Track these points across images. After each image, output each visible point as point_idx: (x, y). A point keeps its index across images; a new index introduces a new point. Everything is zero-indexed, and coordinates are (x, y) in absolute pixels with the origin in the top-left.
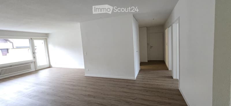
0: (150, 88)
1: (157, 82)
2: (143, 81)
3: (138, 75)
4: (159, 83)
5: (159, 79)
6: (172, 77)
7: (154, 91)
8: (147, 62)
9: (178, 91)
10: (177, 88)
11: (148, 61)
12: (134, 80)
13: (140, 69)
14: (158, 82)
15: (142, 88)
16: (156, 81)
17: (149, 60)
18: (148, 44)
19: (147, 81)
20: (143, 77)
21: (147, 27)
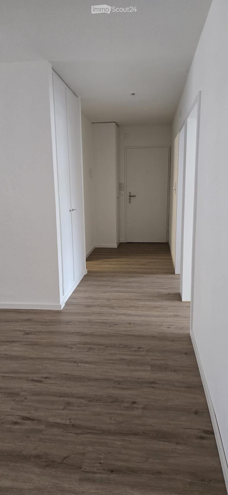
0: (101, 336)
1: (130, 315)
2: (85, 314)
3: (75, 292)
4: (136, 318)
5: (141, 303)
6: (178, 297)
7: (113, 346)
8: (115, 246)
9: (188, 339)
10: (187, 332)
11: (120, 245)
12: (58, 312)
13: (86, 273)
14: (133, 312)
15: (77, 339)
16: (129, 312)
17: (123, 240)
18: (120, 187)
19: (100, 314)
20: (90, 298)
21: (117, 125)
